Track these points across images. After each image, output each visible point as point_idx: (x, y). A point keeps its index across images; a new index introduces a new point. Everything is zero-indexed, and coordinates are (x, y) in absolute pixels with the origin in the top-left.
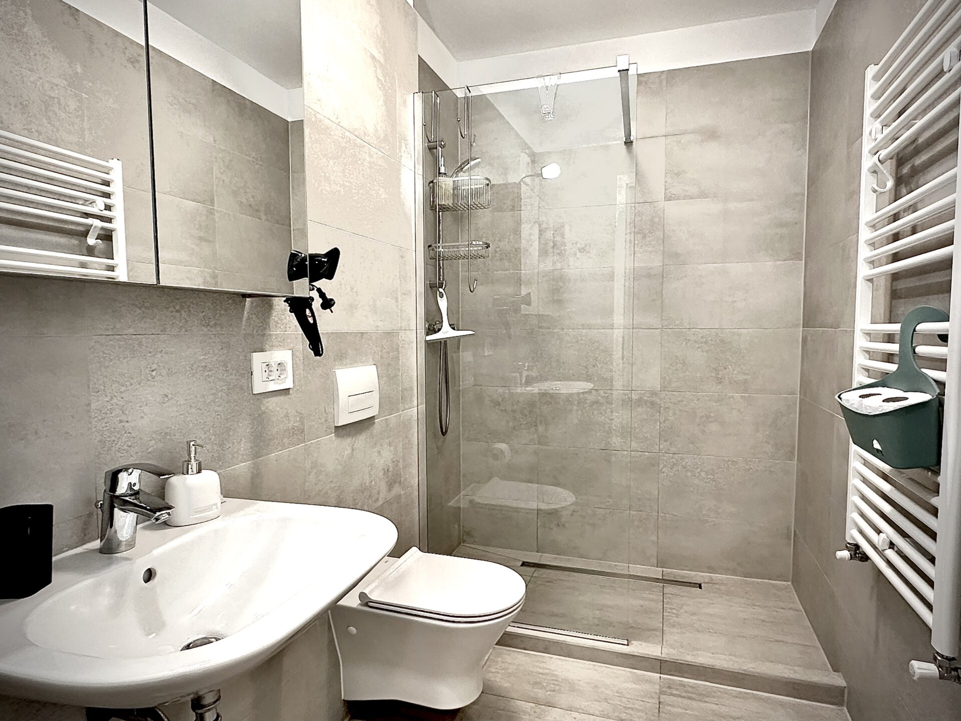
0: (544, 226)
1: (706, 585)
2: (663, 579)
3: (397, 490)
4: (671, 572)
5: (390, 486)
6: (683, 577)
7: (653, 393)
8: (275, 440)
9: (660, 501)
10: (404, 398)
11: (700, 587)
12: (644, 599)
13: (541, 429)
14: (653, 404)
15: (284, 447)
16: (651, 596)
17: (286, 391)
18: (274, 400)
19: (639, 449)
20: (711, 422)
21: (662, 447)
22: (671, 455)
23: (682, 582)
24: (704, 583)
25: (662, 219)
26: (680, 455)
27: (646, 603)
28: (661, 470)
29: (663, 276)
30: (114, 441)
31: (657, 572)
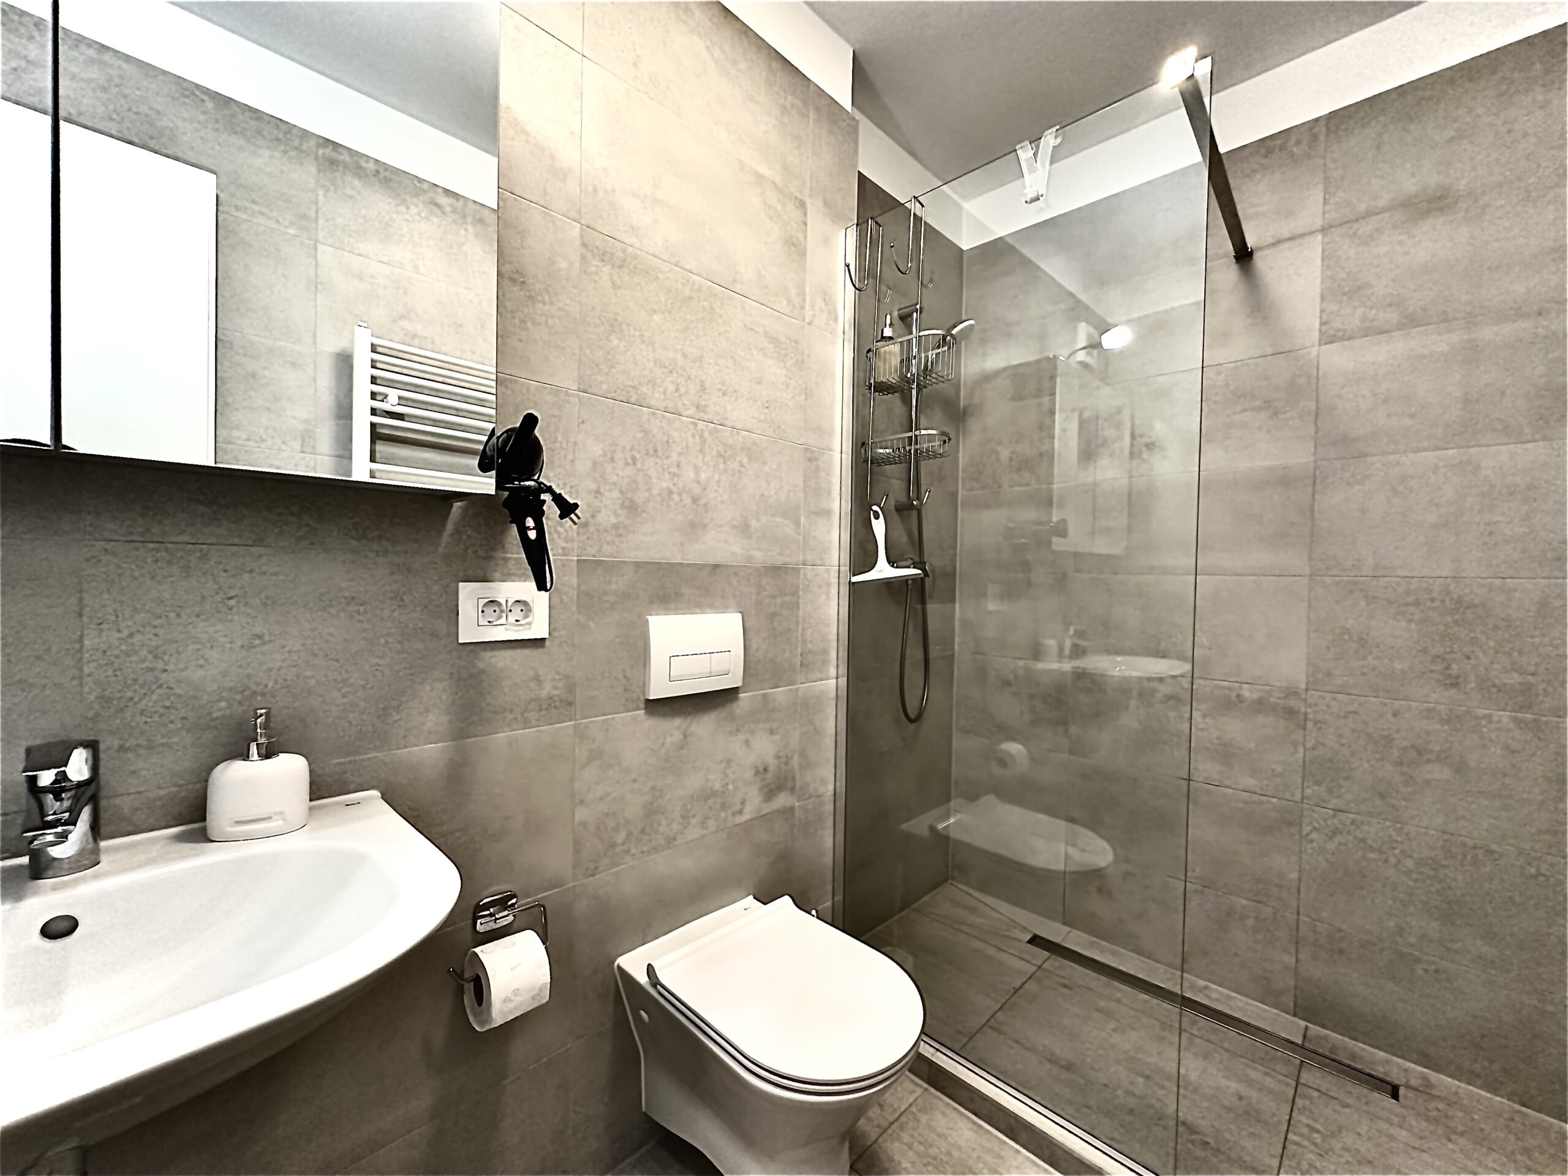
0: (1086, 414)
1: (1410, 1094)
2: (1302, 1047)
3: (783, 800)
4: (1326, 1037)
5: (770, 792)
6: (1354, 1056)
7: (1291, 692)
8: (507, 714)
9: (1302, 896)
10: (809, 664)
11: (1395, 1095)
12: (1249, 1082)
13: (1074, 730)
14: (1290, 712)
15: (526, 724)
16: (1268, 1081)
17: (538, 643)
18: (508, 654)
19: (1258, 790)
20: (1428, 761)
21: (1308, 792)
22: (1331, 812)
23: (1348, 1066)
24: (1408, 1087)
25: (1314, 381)
26: (1351, 816)
27: (1253, 1094)
28: (1308, 835)
29: (1316, 480)
30: (131, 699)
31: (1292, 1028)
